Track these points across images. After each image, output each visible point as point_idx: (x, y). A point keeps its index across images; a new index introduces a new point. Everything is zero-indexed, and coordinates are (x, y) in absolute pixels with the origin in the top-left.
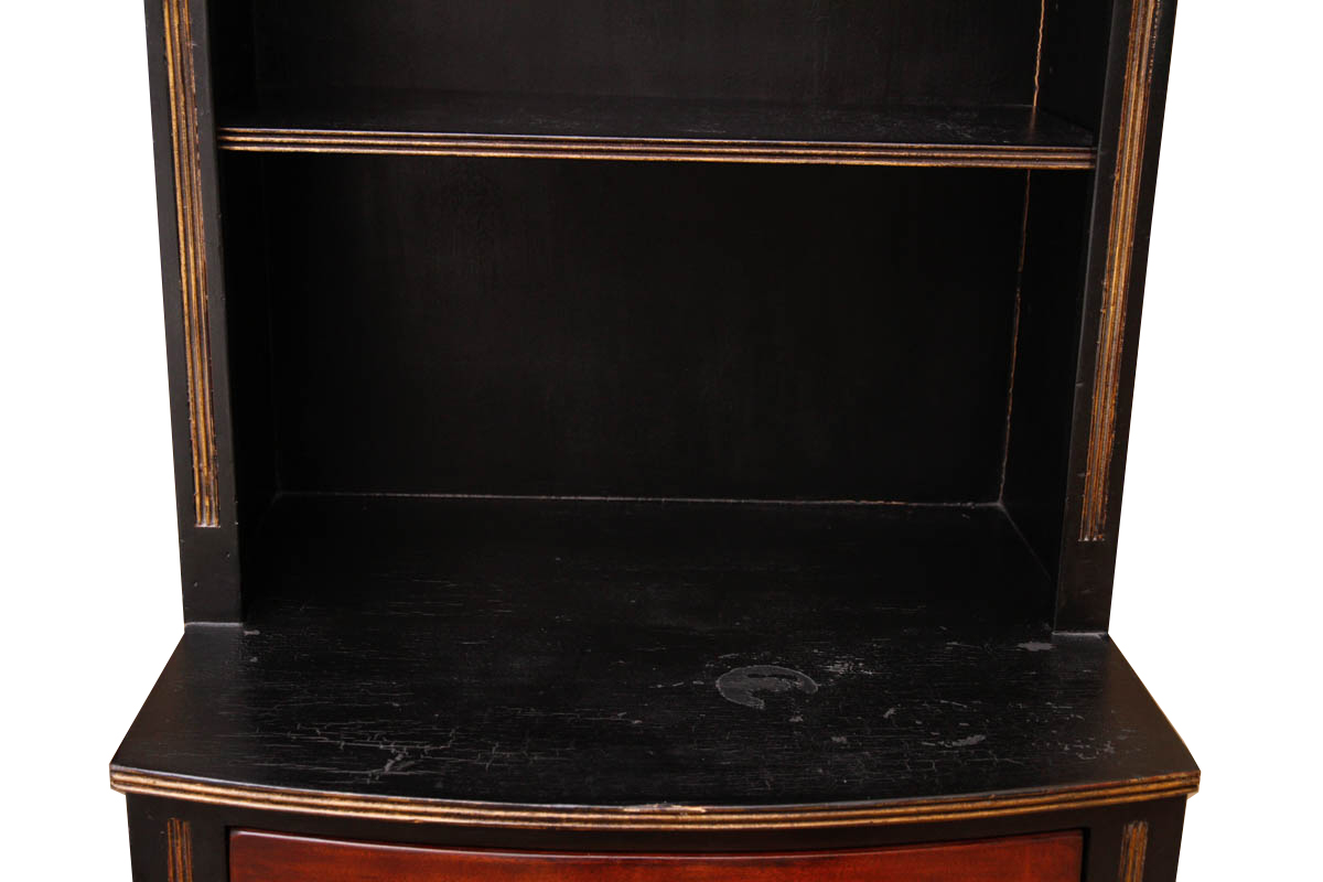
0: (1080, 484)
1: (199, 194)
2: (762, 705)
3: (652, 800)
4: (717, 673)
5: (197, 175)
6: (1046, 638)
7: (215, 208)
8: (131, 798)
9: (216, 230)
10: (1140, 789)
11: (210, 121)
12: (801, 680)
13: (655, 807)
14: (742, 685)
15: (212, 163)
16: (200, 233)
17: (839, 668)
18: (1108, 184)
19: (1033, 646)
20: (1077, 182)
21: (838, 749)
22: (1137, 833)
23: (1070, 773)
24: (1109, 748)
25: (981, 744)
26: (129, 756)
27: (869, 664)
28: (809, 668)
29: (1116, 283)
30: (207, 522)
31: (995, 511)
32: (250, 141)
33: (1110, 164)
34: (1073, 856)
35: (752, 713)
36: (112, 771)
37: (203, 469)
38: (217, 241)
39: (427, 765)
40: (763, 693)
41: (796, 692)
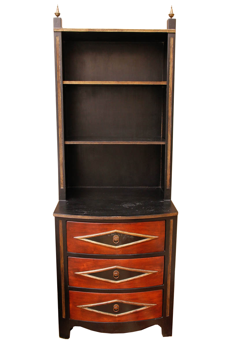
0: (166, 182)
1: (62, 149)
2: (128, 207)
3: (115, 216)
4: (123, 204)
5: (62, 147)
6: (163, 200)
7: (64, 150)
8: (55, 217)
9: (64, 153)
10: (171, 215)
11: (64, 141)
12: (133, 205)
13: (115, 217)
14: (126, 206)
15: (64, 145)
16: (62, 153)
17: (138, 204)
18: (167, 146)
19: (161, 201)
20: (164, 146)
21: (137, 211)
22: (172, 221)
23: (163, 213)
24: (168, 211)
25: (153, 211)
26: (55, 212)
27: (141, 203)
28: (134, 204)
29: (169, 157)
30: (62, 188)
31: (160, 188)
32: (68, 143)
33: (167, 144)
34: (164, 223)
35: (127, 208)
36: (53, 214)
37: (62, 181)
38: (64, 154)
39: (89, 213)
40: (128, 206)
41: (133, 206)
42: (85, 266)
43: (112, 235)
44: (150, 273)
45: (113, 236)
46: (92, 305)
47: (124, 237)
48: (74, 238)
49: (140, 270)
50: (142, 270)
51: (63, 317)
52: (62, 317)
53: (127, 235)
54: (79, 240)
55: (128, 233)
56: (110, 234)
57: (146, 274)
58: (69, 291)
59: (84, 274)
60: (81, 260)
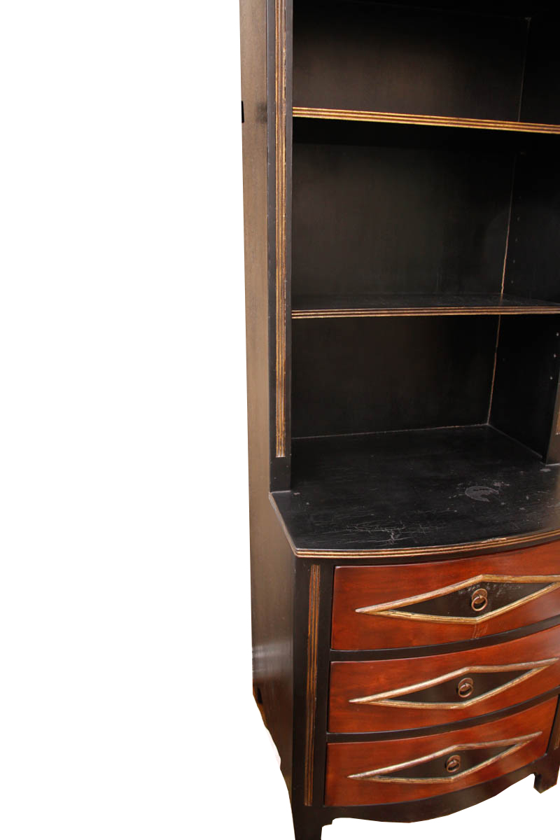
1: (284, 335)
2: (486, 500)
4: (463, 491)
5: (284, 328)
6: (545, 466)
11: (290, 309)
12: (491, 490)
13: (491, 540)
14: (475, 494)
15: (290, 323)
16: (284, 349)
17: (497, 484)
19: (545, 471)
32: (299, 315)
35: (487, 503)
40: (484, 496)
41: (493, 494)
42: (382, 680)
43: (469, 590)
44: (544, 668)
45: (472, 592)
46: (392, 768)
47: (500, 591)
48: (358, 611)
49: (523, 664)
50: (528, 663)
51: (306, 804)
52: (304, 805)
53: (507, 583)
54: (373, 615)
55: (513, 579)
56: (466, 589)
57: (534, 670)
58: (329, 744)
59: (377, 700)
60: (372, 667)
